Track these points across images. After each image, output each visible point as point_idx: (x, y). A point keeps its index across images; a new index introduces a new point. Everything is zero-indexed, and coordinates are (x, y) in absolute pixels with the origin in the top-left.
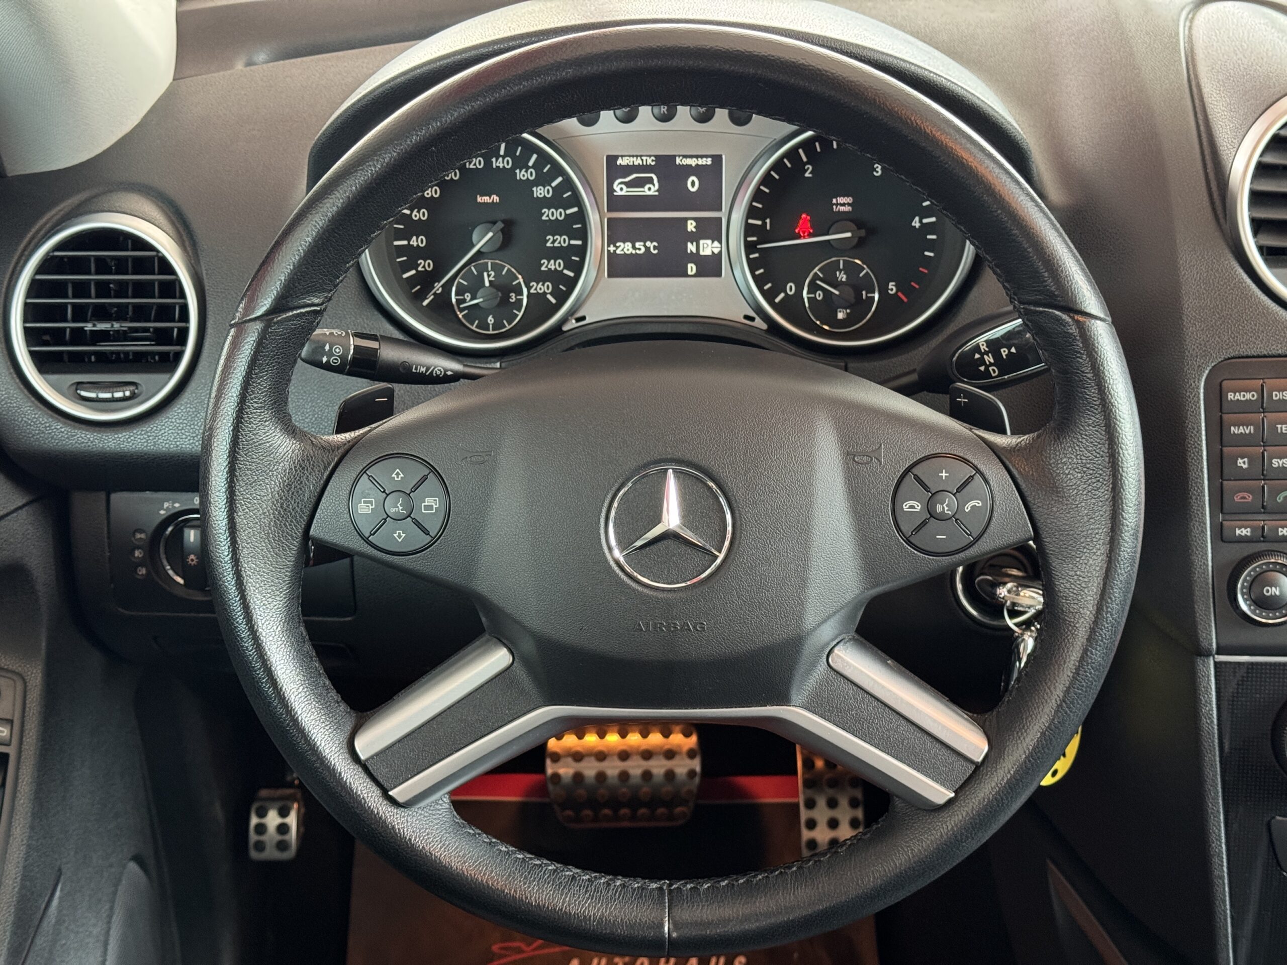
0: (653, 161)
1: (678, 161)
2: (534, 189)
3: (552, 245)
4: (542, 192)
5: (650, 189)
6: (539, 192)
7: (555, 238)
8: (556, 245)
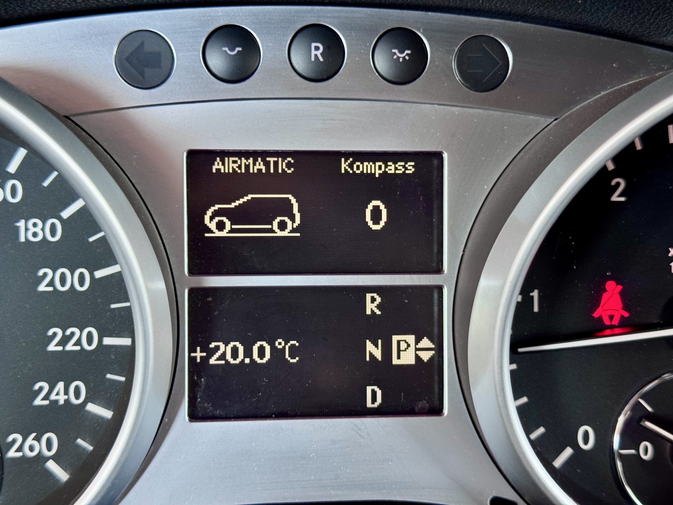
0: (289, 165)
1: (344, 166)
2: (21, 224)
3: (60, 348)
4: (38, 230)
5: (283, 226)
6: (32, 230)
7: (68, 332)
8: (70, 347)
